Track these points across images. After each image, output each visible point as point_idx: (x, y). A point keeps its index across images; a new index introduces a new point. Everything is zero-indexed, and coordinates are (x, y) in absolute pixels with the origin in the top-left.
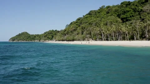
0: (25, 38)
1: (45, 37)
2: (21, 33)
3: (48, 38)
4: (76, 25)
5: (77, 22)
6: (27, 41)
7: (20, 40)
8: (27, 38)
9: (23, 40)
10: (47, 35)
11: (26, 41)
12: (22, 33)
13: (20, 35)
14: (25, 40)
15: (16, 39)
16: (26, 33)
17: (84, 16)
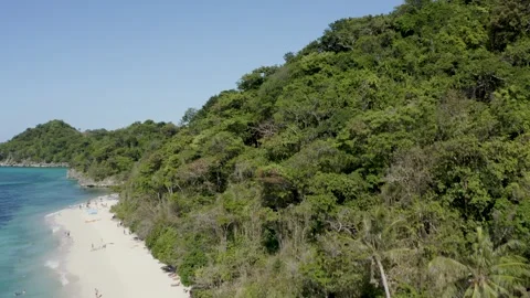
0: (43, 152)
1: (100, 160)
2: (33, 127)
3: (114, 165)
4: (230, 128)
5: (236, 105)
6: (52, 164)
7: (26, 157)
8: (55, 152)
9: (36, 157)
10: (108, 150)
11: (49, 162)
12: (39, 126)
13: (29, 135)
14: (43, 157)
15: (13, 151)
16: (62, 123)
17: (289, 57)
